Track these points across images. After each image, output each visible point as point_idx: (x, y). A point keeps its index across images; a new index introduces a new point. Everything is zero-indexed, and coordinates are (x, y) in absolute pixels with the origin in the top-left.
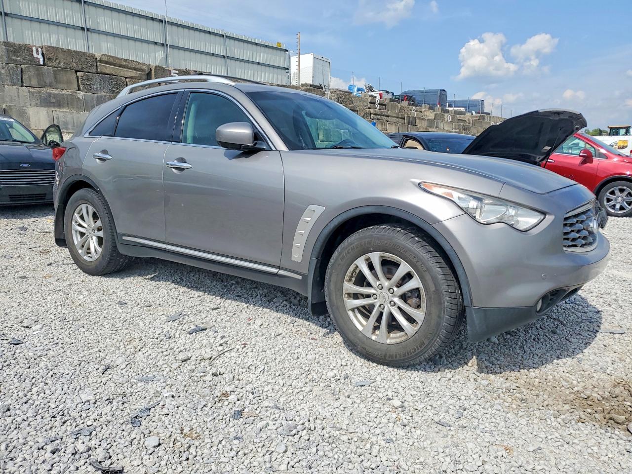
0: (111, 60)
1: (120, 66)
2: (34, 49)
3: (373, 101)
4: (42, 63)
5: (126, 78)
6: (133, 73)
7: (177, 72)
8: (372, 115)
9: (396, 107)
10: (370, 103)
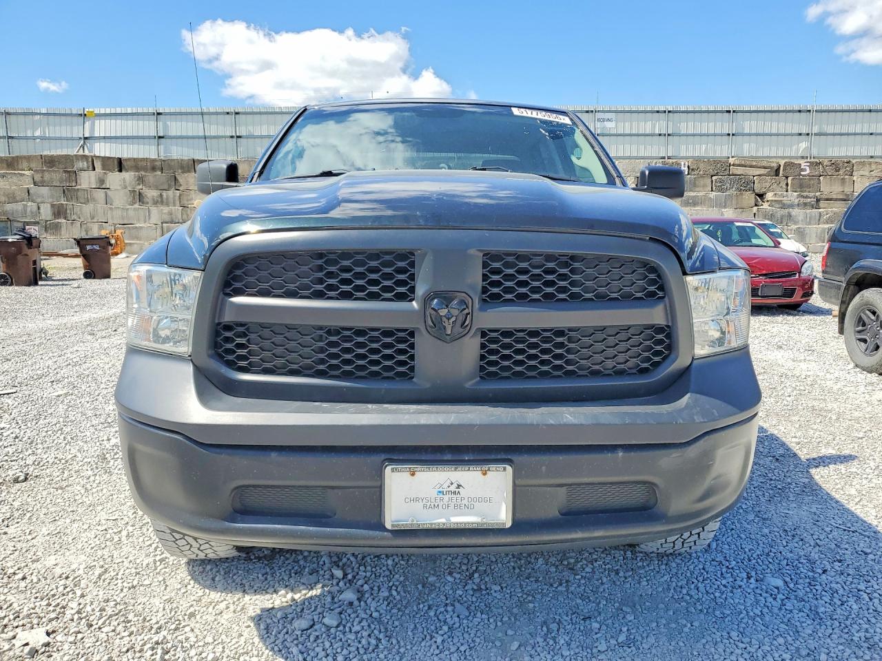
0: (743, 163)
1: (751, 166)
2: (683, 163)
4: (686, 173)
5: (754, 176)
6: (762, 171)
7: (808, 164)
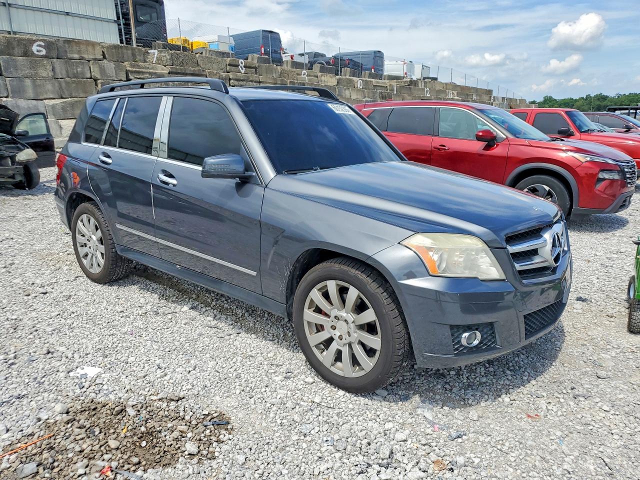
3: (234, 63)
8: (232, 81)
9: (274, 71)
10: (230, 65)
